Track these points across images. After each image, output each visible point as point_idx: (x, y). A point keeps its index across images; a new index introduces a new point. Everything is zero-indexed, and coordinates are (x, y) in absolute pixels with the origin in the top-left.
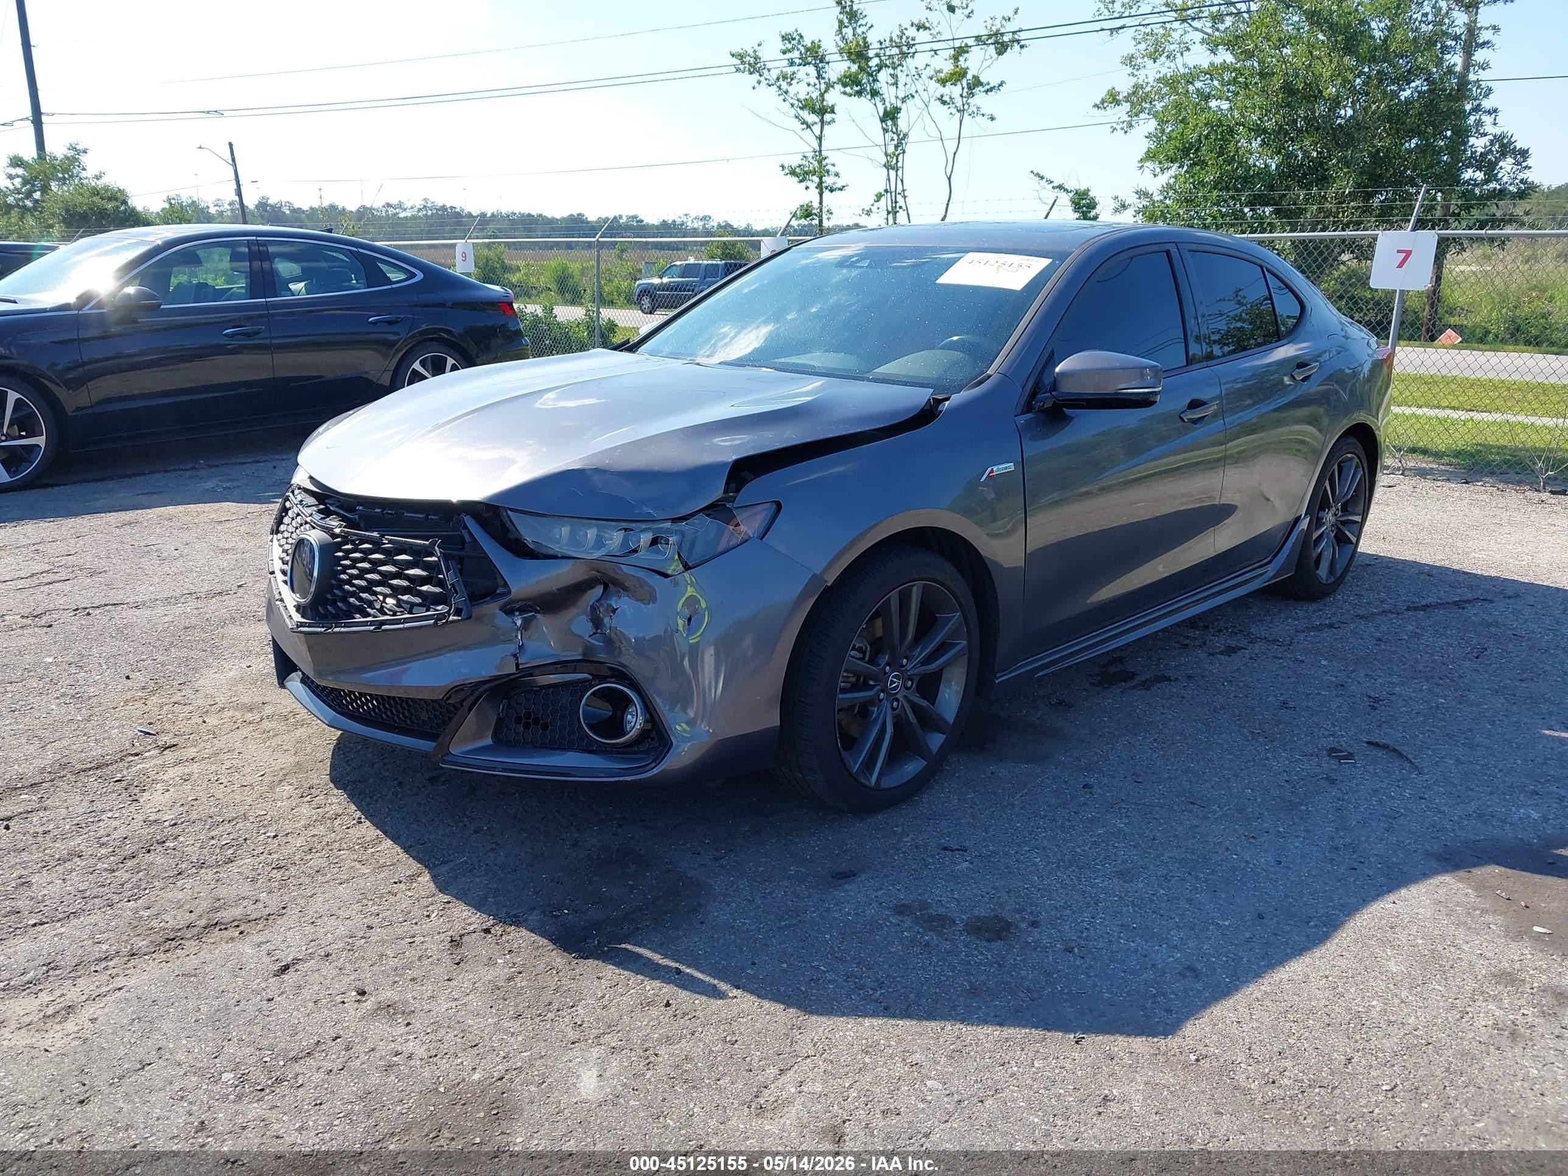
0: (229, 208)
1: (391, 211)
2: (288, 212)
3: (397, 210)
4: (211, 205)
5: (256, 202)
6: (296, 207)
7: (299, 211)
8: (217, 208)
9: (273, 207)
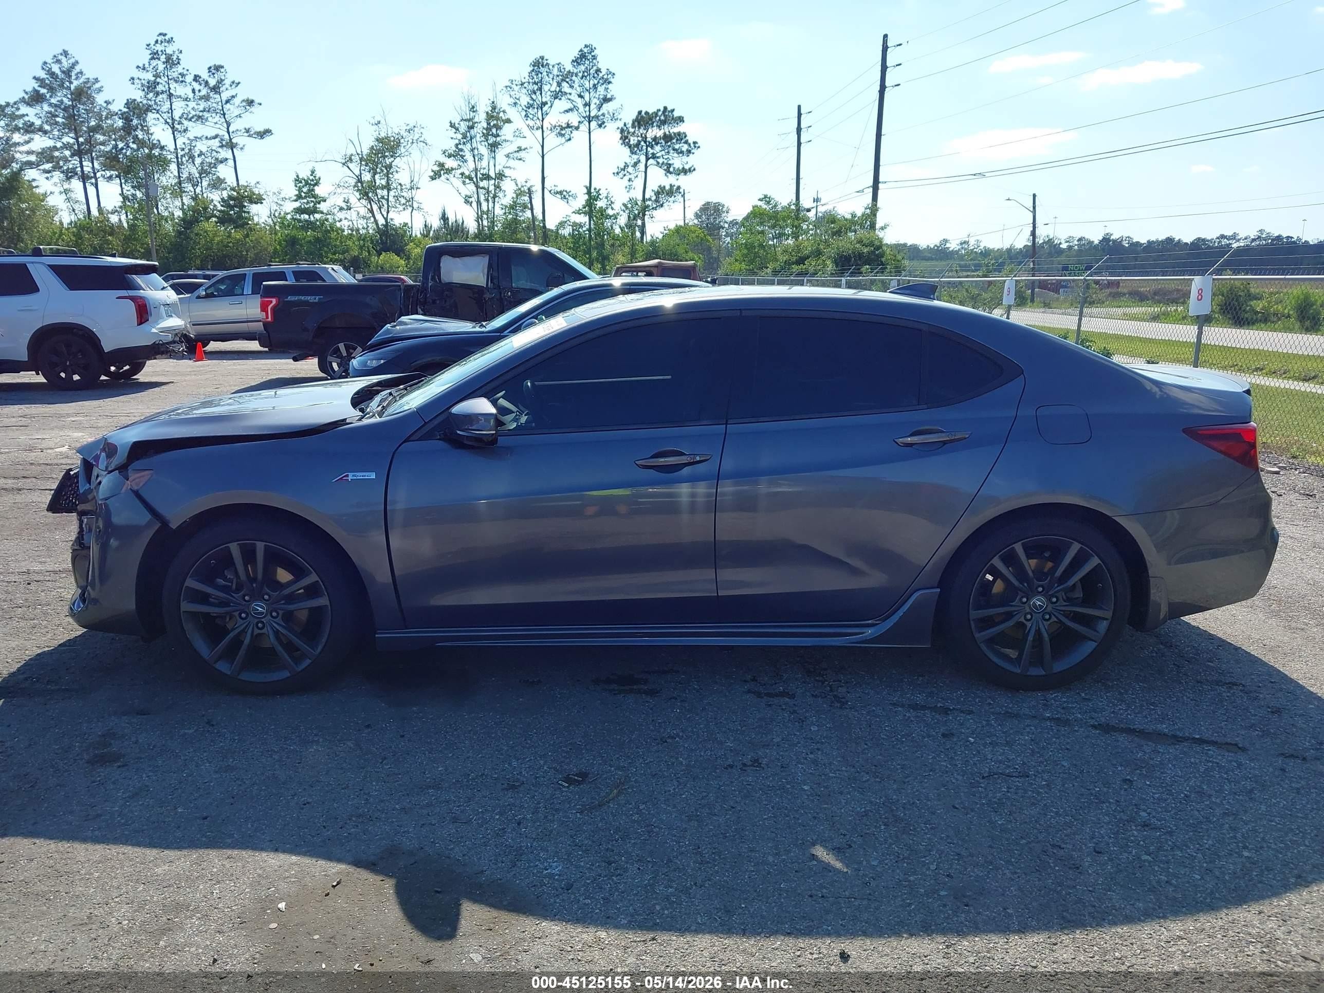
0: (1077, 243)
1: (1225, 242)
2: (1127, 245)
3: (1231, 242)
4: (1063, 242)
5: (1101, 238)
6: (1134, 241)
7: (1138, 244)
8: (1067, 244)
9: (1114, 241)
